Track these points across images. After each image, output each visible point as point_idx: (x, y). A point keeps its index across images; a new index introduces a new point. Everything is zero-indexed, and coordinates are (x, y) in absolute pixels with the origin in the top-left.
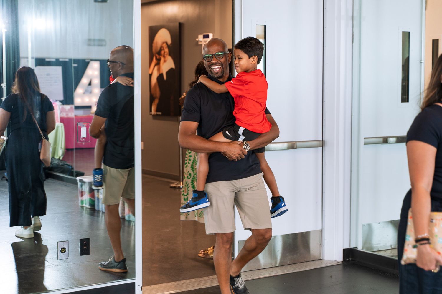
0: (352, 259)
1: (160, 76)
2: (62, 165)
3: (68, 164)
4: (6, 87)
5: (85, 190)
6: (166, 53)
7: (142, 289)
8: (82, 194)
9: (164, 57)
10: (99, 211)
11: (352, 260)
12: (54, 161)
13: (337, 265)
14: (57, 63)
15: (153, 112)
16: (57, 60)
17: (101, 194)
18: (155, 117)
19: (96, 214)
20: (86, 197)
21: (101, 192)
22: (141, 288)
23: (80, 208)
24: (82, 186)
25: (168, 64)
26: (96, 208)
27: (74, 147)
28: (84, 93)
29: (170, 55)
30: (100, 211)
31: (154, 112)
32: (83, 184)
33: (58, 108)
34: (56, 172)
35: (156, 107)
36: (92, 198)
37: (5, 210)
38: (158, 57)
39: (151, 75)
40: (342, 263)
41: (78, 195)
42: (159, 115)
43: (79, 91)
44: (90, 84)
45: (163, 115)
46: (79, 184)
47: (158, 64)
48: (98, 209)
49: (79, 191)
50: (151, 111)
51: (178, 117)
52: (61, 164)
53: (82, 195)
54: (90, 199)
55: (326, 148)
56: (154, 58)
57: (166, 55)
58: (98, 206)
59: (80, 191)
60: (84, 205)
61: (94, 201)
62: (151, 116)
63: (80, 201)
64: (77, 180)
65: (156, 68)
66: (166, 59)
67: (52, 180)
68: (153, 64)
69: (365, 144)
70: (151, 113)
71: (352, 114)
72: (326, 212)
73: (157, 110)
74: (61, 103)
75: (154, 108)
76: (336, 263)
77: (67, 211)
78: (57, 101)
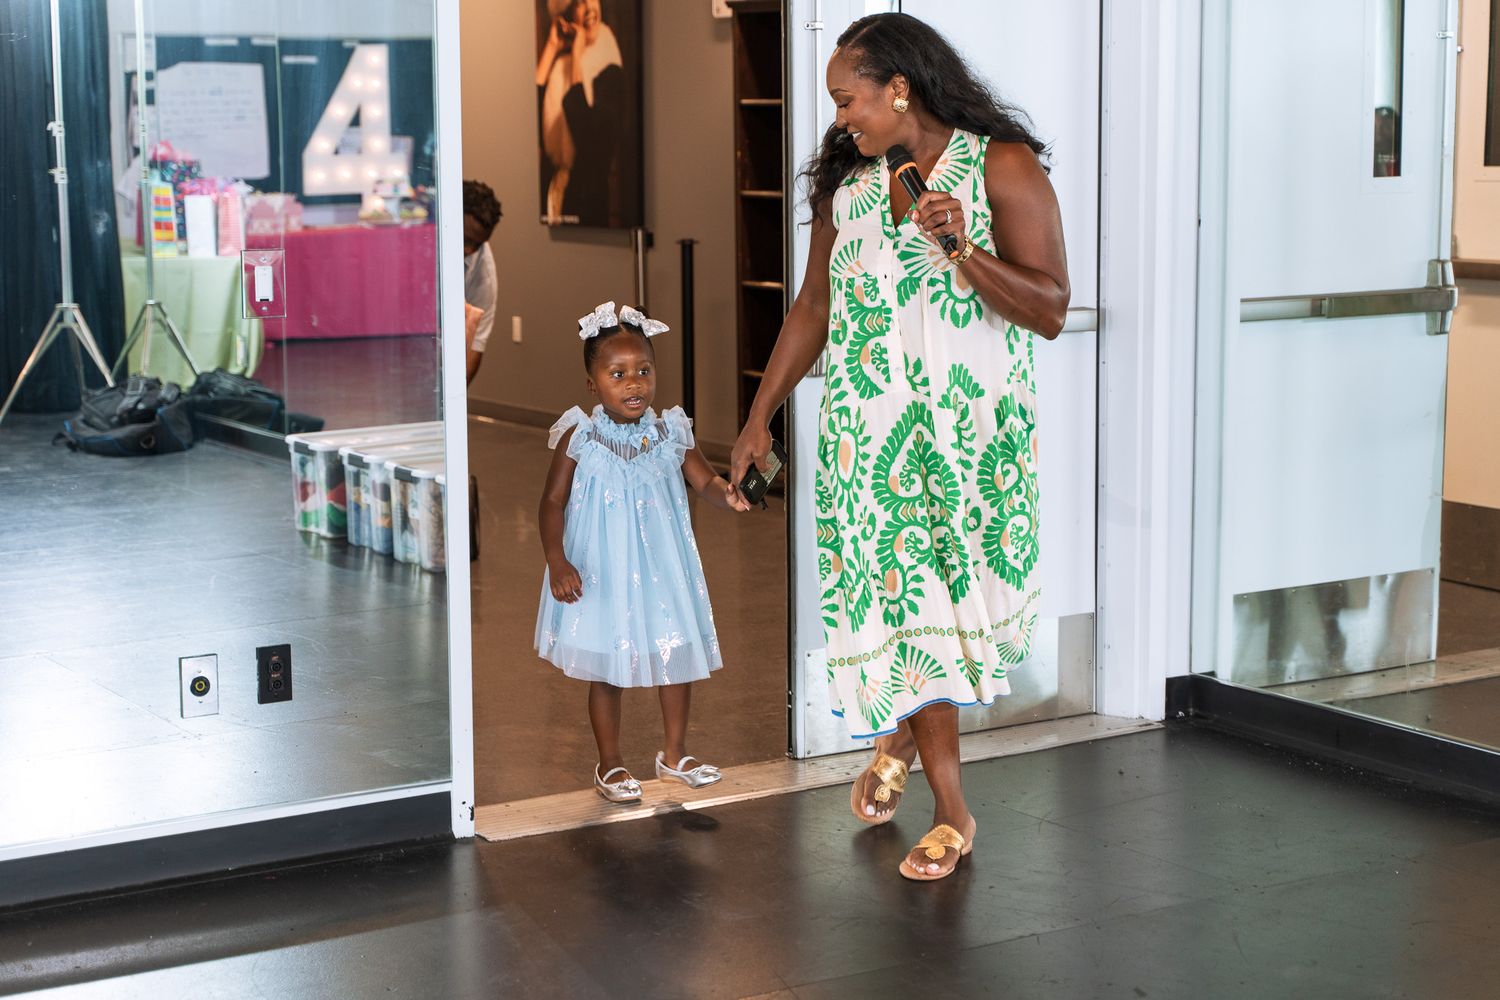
0: (1197, 711)
1: (575, 93)
2: (248, 395)
3: (269, 391)
4: (63, 135)
5: (313, 476)
6: (592, 14)
7: (472, 814)
8: (305, 491)
9: (586, 26)
10: (359, 549)
11: (1196, 716)
12: (219, 382)
13: (1145, 732)
14: (244, 51)
15: (552, 216)
16: (245, 41)
17: (367, 491)
18: (558, 231)
19: (351, 559)
20: (320, 502)
21: (365, 486)
22: (470, 811)
23: (299, 538)
24: (303, 464)
25: (598, 52)
26: (352, 538)
27: (284, 336)
28: (337, 152)
29: (605, 19)
30: (364, 547)
31: (554, 214)
32: (309, 457)
33: (239, 205)
34: (229, 417)
35: (561, 197)
36: (336, 505)
37: (51, 546)
38: (565, 29)
39: (542, 91)
40: (1162, 726)
41: (292, 496)
42: (571, 225)
43: (320, 144)
44: (356, 121)
45: (585, 223)
46: (295, 457)
47: (566, 51)
48: (358, 541)
49: (296, 481)
50: (544, 211)
51: (633, 233)
52: (243, 390)
53: (305, 496)
54: (332, 508)
55: (1110, 336)
56: (554, 32)
57: (591, 22)
58: (358, 530)
59: (299, 481)
60: (312, 528)
61: (344, 515)
62: (546, 229)
63: (297, 516)
64: (287, 446)
65: (560, 64)
66: (593, 34)
67: (215, 445)
68: (550, 52)
69: (1242, 321)
70: (544, 219)
71: (1199, 215)
72: (1108, 554)
73: (565, 210)
74: (250, 189)
75: (554, 201)
76: (1140, 726)
77: (252, 551)
78: (237, 181)
